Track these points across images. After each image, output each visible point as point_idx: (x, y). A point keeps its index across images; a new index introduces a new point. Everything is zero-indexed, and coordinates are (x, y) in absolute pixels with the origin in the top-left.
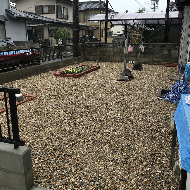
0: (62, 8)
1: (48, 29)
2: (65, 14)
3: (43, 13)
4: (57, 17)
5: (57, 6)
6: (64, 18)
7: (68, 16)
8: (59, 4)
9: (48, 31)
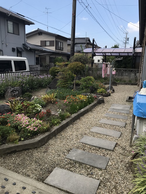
0: (59, 43)
1: (49, 57)
2: (61, 47)
3: (46, 46)
4: (56, 49)
5: (56, 41)
6: (60, 50)
7: (63, 48)
8: (57, 40)
9: (49, 58)
